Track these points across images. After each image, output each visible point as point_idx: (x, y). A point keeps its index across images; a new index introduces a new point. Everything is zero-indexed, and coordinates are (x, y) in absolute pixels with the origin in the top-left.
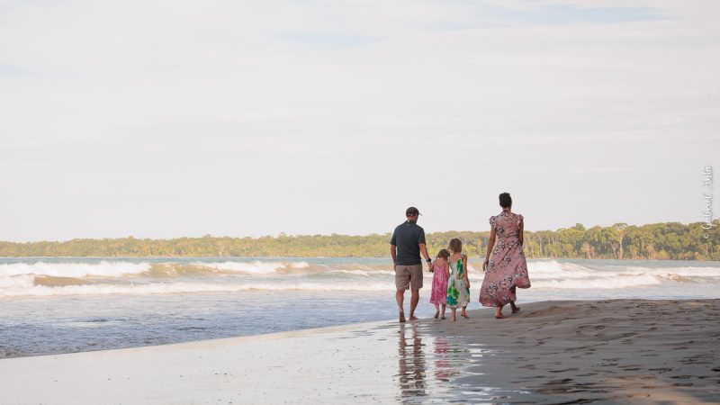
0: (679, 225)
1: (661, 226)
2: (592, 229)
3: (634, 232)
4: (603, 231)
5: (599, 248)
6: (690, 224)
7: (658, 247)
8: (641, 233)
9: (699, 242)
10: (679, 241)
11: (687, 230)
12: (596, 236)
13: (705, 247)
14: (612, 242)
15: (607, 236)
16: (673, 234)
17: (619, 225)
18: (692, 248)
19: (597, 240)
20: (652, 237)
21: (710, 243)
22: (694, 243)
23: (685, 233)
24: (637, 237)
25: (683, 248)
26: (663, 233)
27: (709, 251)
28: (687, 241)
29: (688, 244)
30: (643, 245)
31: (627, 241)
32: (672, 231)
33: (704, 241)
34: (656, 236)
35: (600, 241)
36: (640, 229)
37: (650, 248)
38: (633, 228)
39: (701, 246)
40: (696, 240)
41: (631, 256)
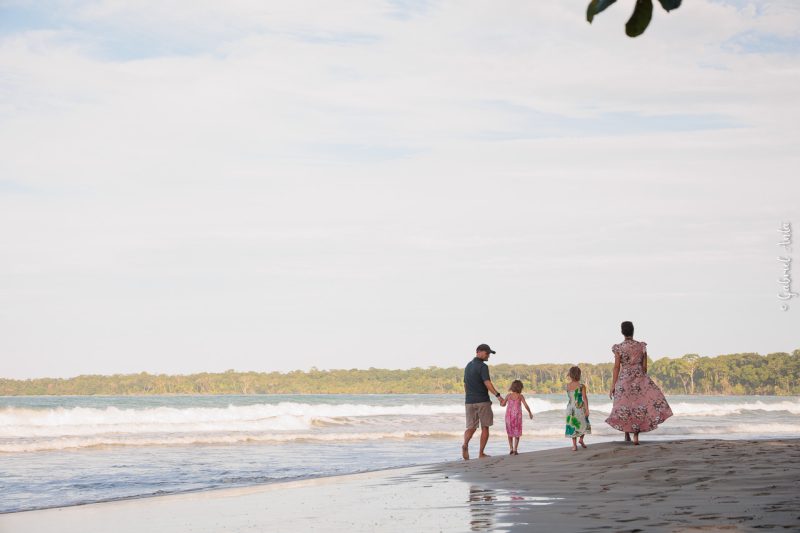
0: (756, 356)
1: (737, 358)
2: (659, 361)
3: (707, 365)
4: (671, 363)
5: (667, 382)
6: (769, 355)
7: (734, 381)
8: (714, 365)
9: (779, 375)
10: (757, 374)
11: (766, 361)
12: (664, 368)
13: (785, 380)
14: (683, 375)
15: (676, 369)
16: (750, 366)
17: (689, 356)
18: (771, 382)
19: (665, 373)
20: (727, 369)
21: (792, 376)
22: (773, 377)
23: (763, 365)
24: (710, 369)
25: (761, 381)
26: (738, 365)
27: (790, 384)
28: (765, 374)
29: (767, 377)
30: (717, 378)
31: (699, 375)
32: (749, 363)
33: (784, 373)
34: (731, 368)
35: (668, 375)
36: (713, 360)
37: (725, 381)
38: (705, 360)
39: (781, 380)
40: (775, 373)
41: (703, 391)
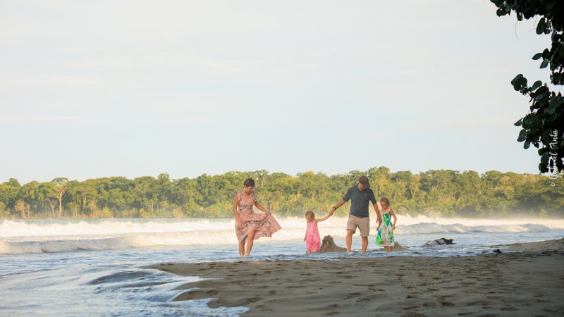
0: (124, 180)
1: (106, 181)
2: (27, 185)
3: (76, 188)
4: (40, 187)
5: (35, 206)
6: (136, 179)
7: (101, 204)
8: (83, 189)
9: (145, 199)
10: (124, 197)
11: (132, 185)
12: (32, 192)
13: (149, 203)
14: (51, 199)
15: (45, 192)
16: (118, 189)
17: (59, 180)
18: (137, 205)
19: (33, 197)
20: (95, 193)
21: (156, 199)
22: (140, 200)
23: (130, 188)
24: (79, 193)
25: (127, 204)
26: (107, 188)
27: (155, 207)
28: (132, 197)
29: (133, 200)
30: (85, 202)
31: (67, 198)
32: (117, 186)
33: (149, 196)
34: (99, 192)
35: (36, 198)
36: (82, 184)
37: (93, 205)
38: (74, 184)
39: (147, 202)
40: (141, 196)
41: (71, 214)
